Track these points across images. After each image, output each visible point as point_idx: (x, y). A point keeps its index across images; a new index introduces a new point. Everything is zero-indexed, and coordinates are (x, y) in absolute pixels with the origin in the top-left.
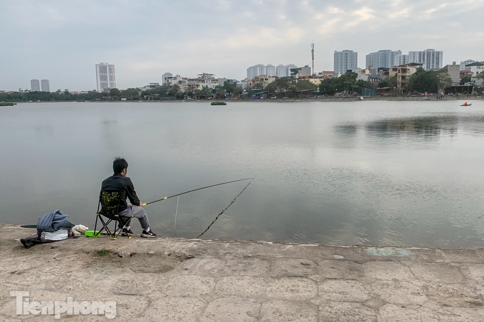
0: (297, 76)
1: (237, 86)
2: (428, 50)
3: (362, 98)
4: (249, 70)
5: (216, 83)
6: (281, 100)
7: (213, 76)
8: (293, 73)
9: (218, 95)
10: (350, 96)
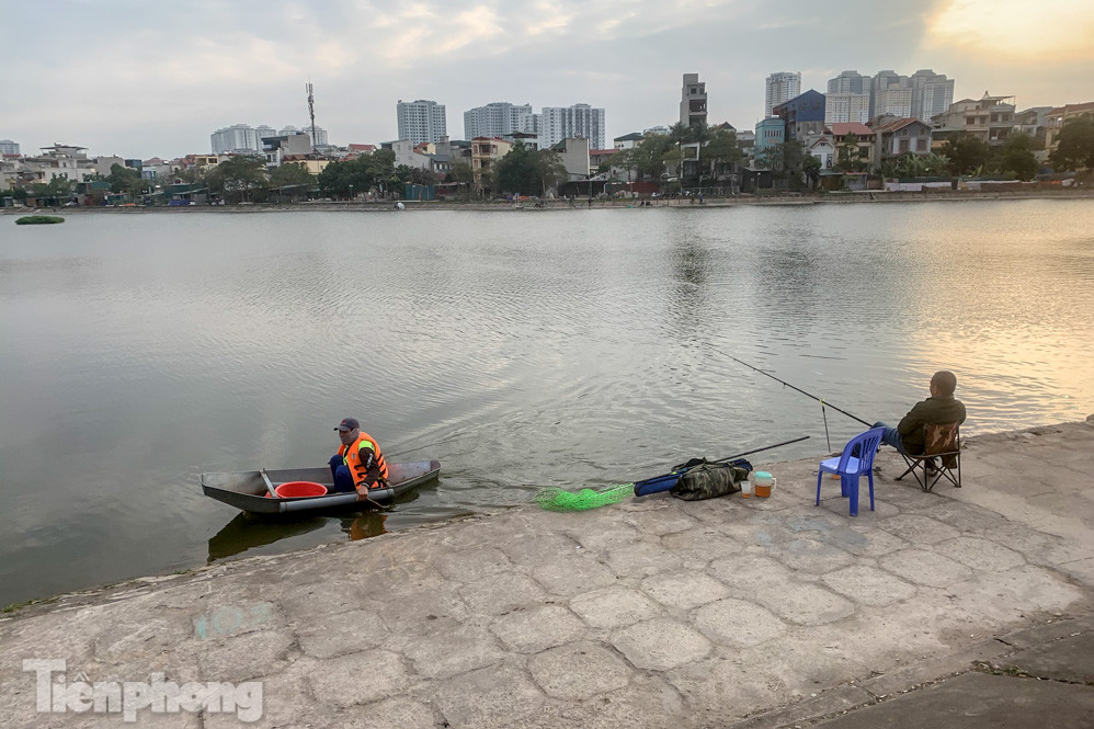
0: (279, 154)
1: (143, 175)
2: (577, 106)
3: (400, 205)
4: (216, 137)
5: (89, 167)
6: (234, 209)
7: (83, 152)
8: (269, 146)
9: (90, 196)
10: (381, 200)
